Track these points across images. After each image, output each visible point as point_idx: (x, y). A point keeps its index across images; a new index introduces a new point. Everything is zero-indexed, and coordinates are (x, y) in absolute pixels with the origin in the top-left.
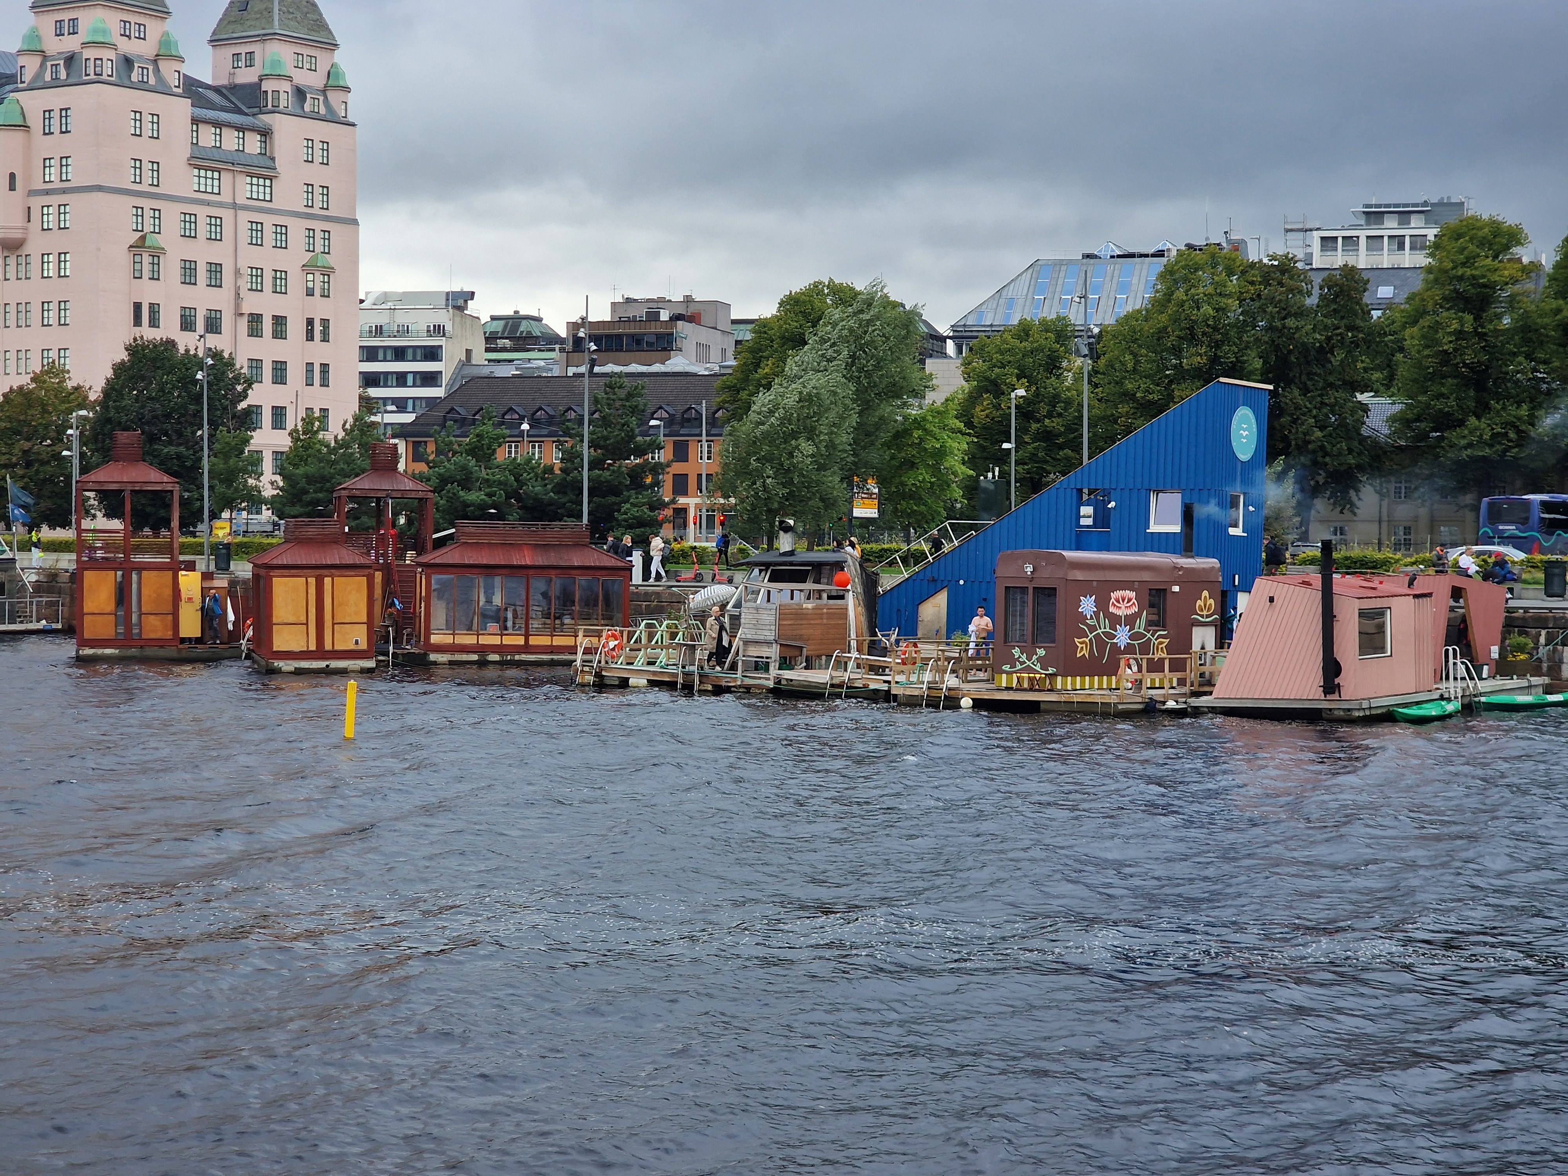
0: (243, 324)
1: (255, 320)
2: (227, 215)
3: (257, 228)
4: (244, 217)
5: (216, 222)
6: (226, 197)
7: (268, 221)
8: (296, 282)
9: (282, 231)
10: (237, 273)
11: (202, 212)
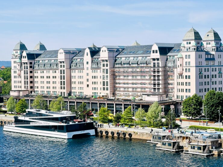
0: (211, 83)
1: (213, 82)
2: (209, 67)
3: (213, 69)
4: (212, 67)
5: (208, 69)
6: (209, 65)
7: (214, 68)
8: (217, 76)
9: (216, 69)
10: (211, 75)
11: (207, 68)
